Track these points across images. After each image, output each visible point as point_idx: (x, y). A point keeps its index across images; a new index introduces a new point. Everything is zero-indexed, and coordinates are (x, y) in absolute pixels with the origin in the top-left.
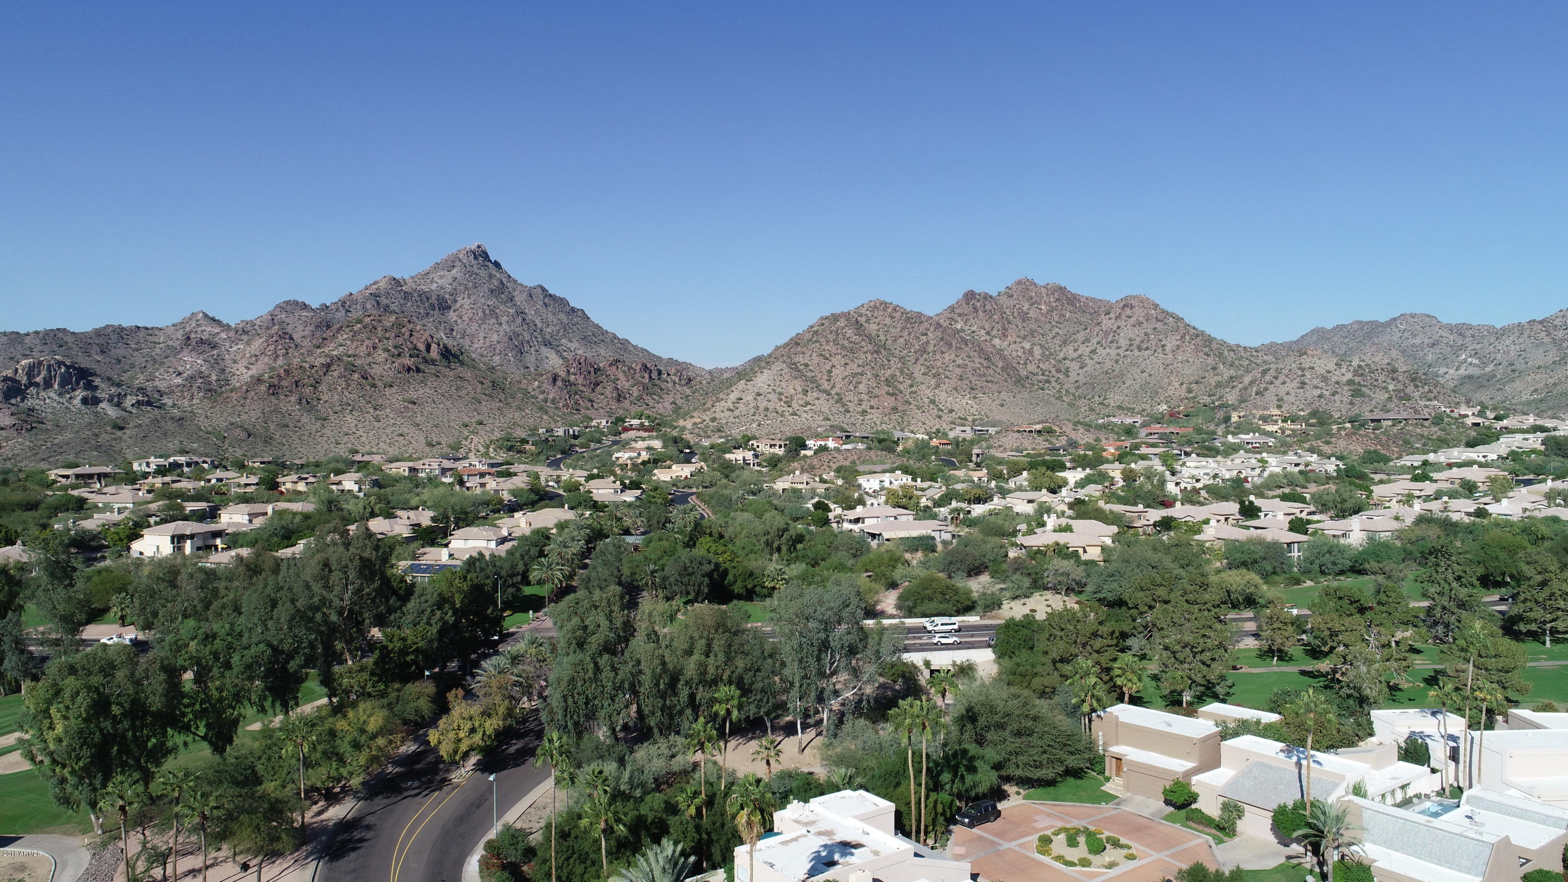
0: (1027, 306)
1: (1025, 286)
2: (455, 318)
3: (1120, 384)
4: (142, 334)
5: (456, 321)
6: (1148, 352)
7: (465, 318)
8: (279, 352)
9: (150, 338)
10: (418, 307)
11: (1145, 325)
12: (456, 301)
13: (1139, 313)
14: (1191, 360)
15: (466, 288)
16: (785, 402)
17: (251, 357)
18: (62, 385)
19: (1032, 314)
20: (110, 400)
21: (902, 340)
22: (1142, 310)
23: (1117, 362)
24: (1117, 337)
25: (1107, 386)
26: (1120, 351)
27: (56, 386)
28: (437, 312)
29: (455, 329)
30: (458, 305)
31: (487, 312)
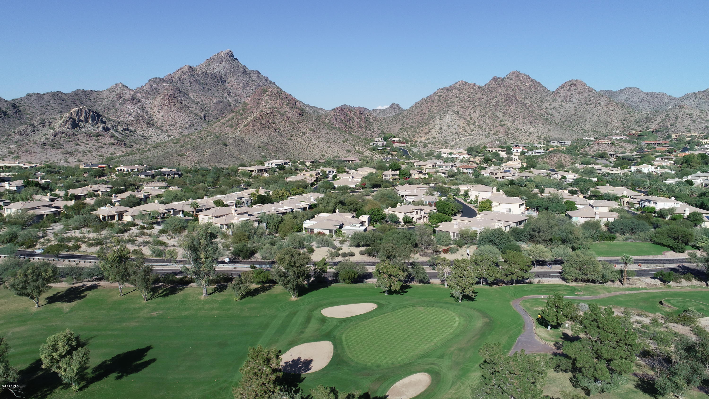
0: (519, 84)
1: (517, 75)
2: (229, 87)
3: (584, 120)
4: (94, 94)
5: (230, 88)
6: (591, 106)
7: (234, 86)
8: (171, 104)
9: (99, 97)
10: (212, 81)
11: (584, 93)
12: (228, 78)
13: (580, 88)
14: (616, 110)
15: (231, 72)
16: (463, 130)
17: (158, 106)
18: (93, 121)
19: (523, 88)
20: (113, 129)
21: (484, 100)
22: (581, 86)
23: (576, 110)
24: (571, 99)
25: (578, 122)
26: (576, 105)
27: (90, 121)
28: (220, 83)
29: (231, 92)
30: (229, 81)
31: (245, 84)
